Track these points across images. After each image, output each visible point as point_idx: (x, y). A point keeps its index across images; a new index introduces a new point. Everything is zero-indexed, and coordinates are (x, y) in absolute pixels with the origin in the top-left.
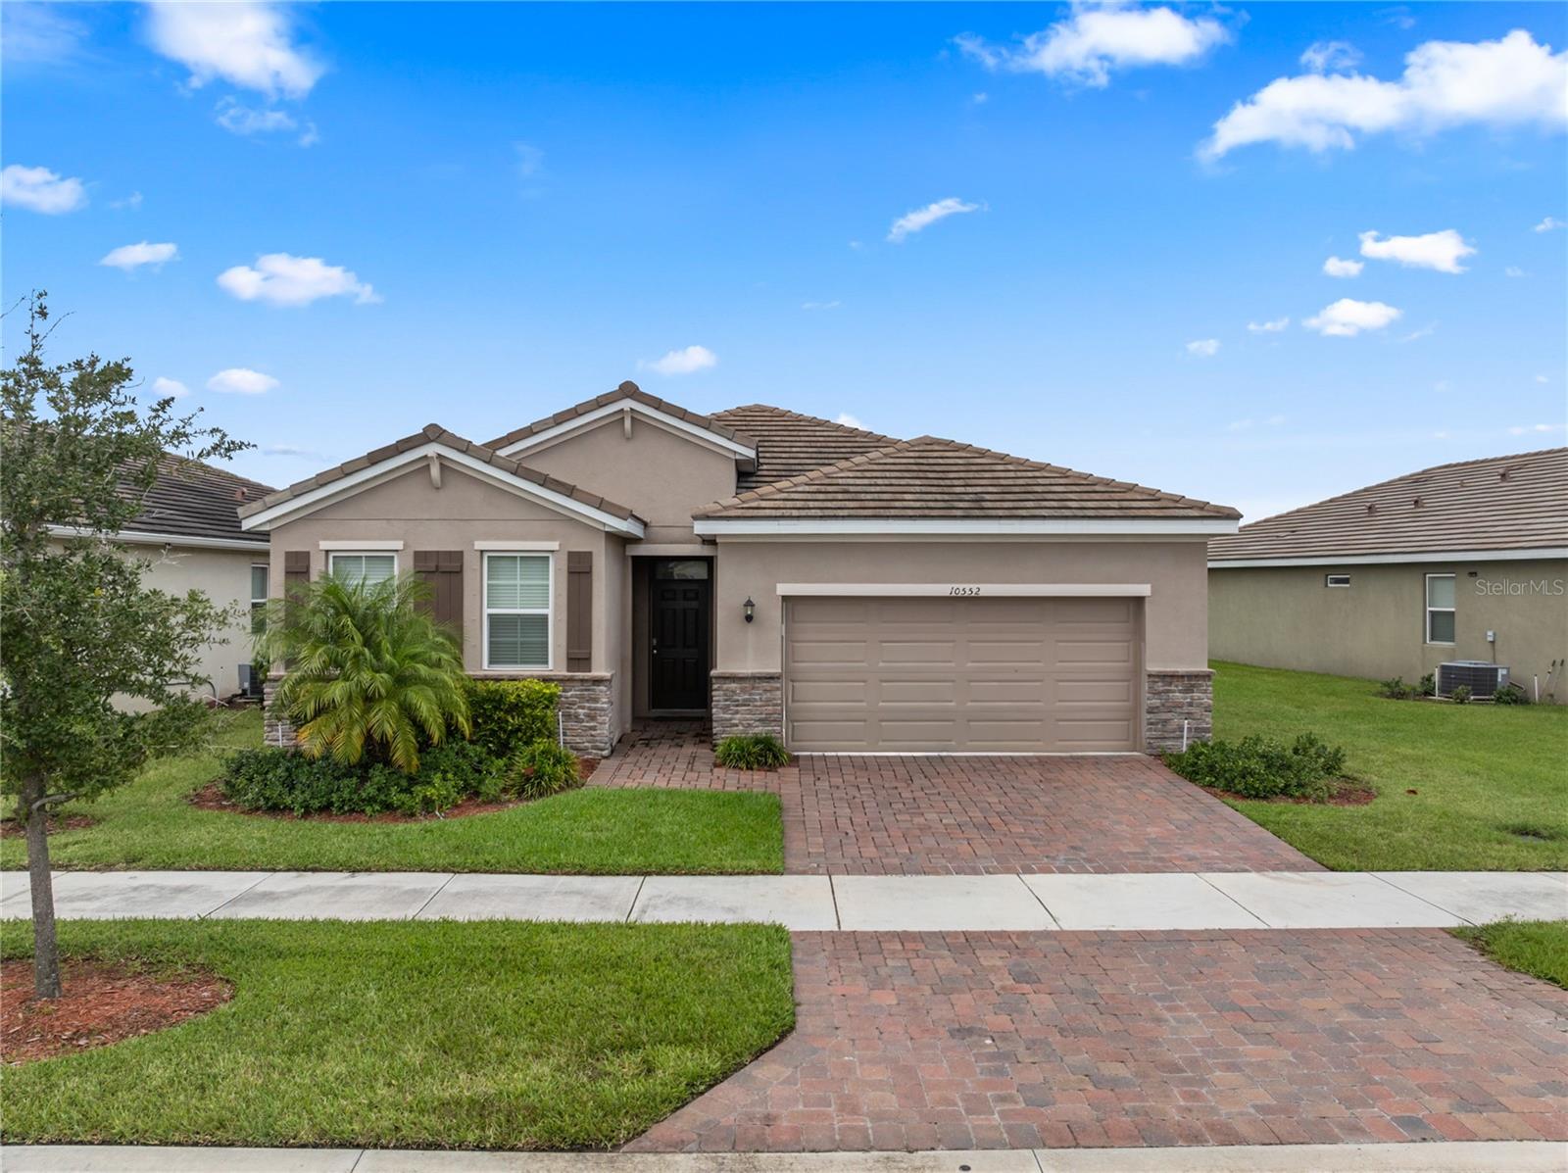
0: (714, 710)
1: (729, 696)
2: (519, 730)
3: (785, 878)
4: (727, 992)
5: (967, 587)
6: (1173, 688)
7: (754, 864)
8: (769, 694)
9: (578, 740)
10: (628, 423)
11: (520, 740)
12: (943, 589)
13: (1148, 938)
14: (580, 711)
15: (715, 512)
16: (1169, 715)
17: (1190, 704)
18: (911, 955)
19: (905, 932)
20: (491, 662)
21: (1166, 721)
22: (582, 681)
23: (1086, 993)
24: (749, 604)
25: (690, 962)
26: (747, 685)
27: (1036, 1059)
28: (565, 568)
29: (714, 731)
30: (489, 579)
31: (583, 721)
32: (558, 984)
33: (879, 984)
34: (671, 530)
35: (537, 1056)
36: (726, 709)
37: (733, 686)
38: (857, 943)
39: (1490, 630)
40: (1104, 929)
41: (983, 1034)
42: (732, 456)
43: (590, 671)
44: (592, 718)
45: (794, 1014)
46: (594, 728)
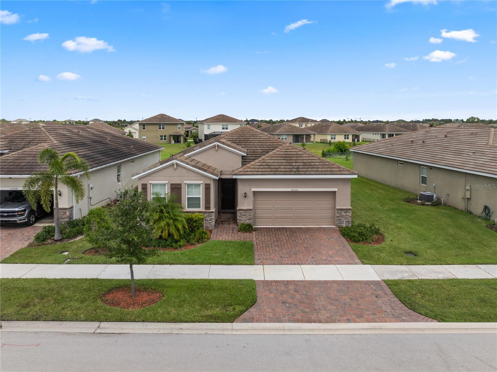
0: (238, 217)
1: (241, 214)
2: (196, 226)
3: (254, 266)
4: (245, 295)
5: (295, 189)
6: (342, 212)
7: (248, 263)
8: (250, 214)
9: (208, 225)
10: (216, 148)
11: (196, 228)
12: (290, 190)
13: (320, 282)
14: (208, 219)
15: (238, 173)
16: (341, 218)
17: (346, 216)
18: (277, 286)
19: (276, 281)
20: (188, 207)
21: (341, 220)
22: (209, 212)
23: (306, 295)
24: (245, 193)
25: (238, 288)
26: (245, 211)
27: (294, 308)
28: (204, 187)
29: (238, 222)
30: (187, 189)
31: (209, 221)
32: (217, 293)
33: (271, 293)
34: (227, 172)
35: (217, 307)
36: (240, 217)
37: (242, 211)
38: (267, 283)
39: (434, 183)
40: (313, 280)
41: (287, 303)
42: (241, 155)
43: (210, 210)
44: (211, 220)
45: (256, 299)
46: (211, 223)
